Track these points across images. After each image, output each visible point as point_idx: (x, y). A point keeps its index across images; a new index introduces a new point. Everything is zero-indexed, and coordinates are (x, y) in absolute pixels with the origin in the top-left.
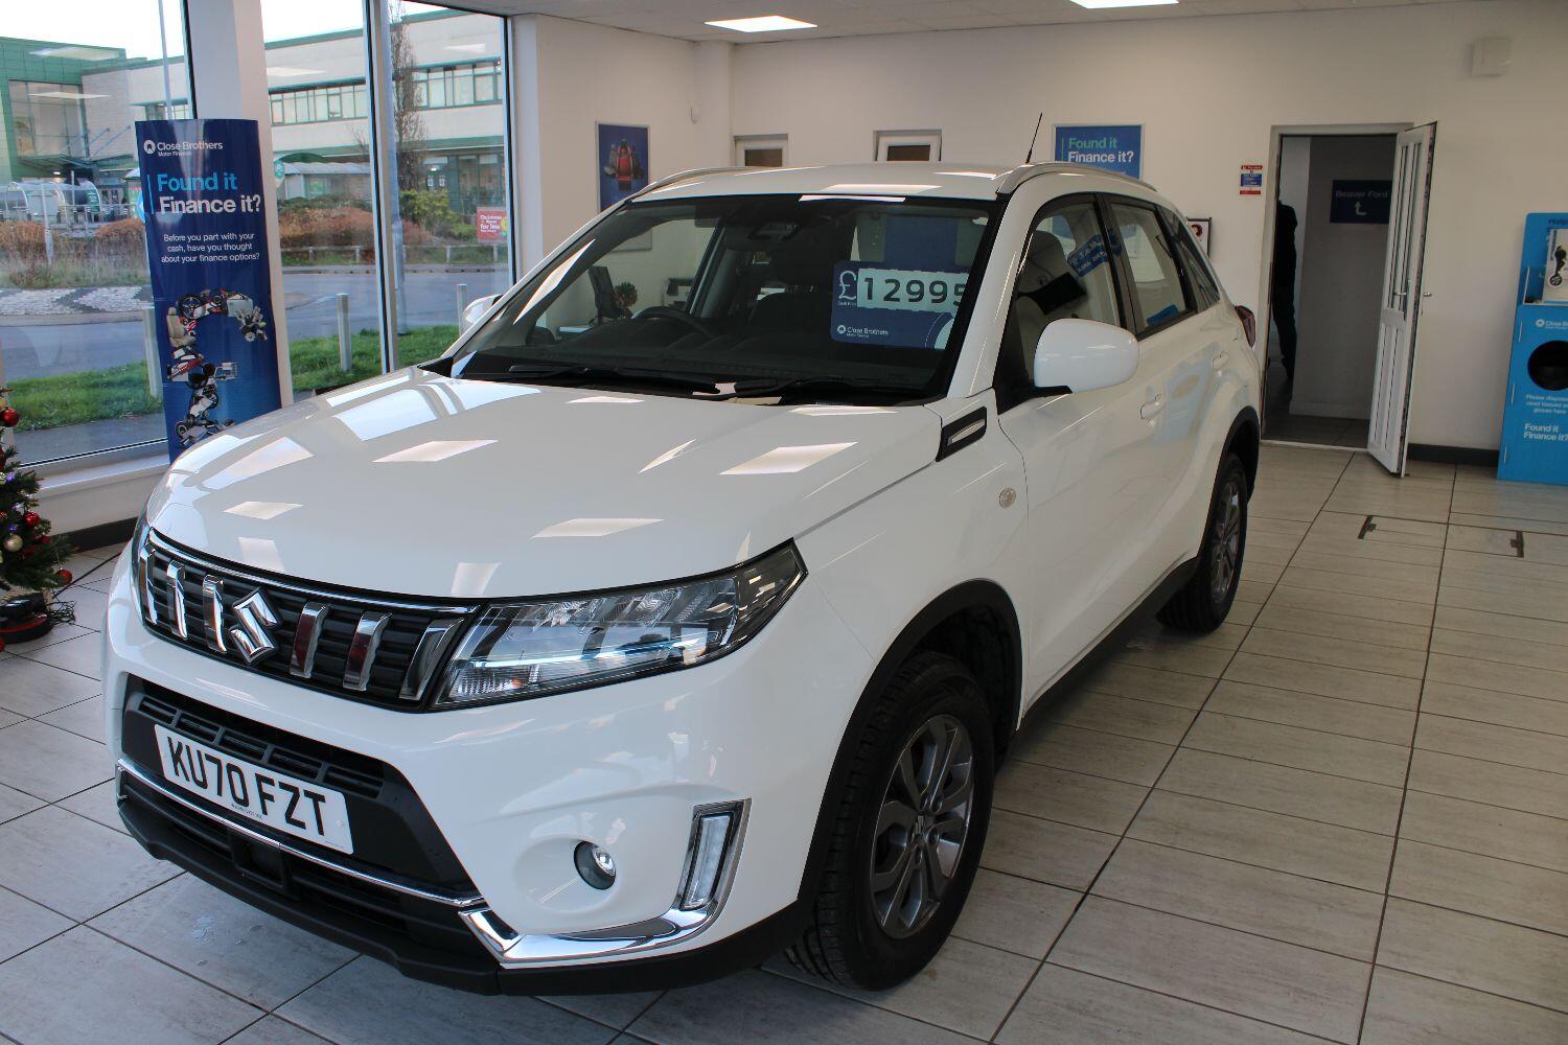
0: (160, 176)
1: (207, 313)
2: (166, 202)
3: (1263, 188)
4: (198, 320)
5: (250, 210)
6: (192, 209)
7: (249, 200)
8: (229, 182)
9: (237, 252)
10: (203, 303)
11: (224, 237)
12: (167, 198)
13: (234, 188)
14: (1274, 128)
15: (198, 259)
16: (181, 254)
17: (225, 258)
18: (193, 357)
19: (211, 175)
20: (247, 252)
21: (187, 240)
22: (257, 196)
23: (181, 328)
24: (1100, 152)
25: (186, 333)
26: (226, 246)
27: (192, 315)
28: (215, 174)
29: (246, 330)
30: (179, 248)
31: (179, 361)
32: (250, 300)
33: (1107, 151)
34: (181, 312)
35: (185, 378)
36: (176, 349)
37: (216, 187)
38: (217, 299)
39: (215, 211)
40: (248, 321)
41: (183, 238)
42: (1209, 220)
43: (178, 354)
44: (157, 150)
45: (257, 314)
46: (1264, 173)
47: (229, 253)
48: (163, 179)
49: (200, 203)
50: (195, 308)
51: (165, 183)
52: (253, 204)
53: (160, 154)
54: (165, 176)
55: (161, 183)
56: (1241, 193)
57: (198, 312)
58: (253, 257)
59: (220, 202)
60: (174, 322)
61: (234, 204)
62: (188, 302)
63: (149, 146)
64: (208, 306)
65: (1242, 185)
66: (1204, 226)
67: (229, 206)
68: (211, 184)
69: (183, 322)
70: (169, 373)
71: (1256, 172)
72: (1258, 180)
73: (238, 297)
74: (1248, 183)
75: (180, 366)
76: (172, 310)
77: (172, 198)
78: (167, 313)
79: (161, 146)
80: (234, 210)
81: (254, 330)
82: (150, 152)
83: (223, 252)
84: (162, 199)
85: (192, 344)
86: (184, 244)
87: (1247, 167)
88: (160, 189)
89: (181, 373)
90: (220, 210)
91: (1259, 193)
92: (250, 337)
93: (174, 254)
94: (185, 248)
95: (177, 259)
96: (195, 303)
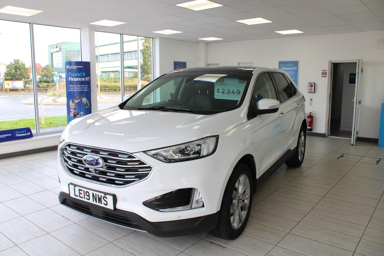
1: (78, 102)
2: (70, 78)
3: (327, 75)
4: (76, 103)
5: (87, 80)
6: (76, 80)
7: (87, 78)
8: (84, 74)
9: (85, 89)
11: (82, 86)
13: (85, 75)
14: (330, 61)
15: (77, 90)
17: (82, 90)
18: (75, 111)
19: (80, 73)
20: (87, 89)
21: (74, 86)
22: (89, 77)
23: (73, 105)
24: (289, 67)
25: (74, 106)
26: (83, 88)
27: (75, 102)
28: (81, 73)
29: (86, 106)
30: (73, 88)
31: (72, 112)
32: (87, 99)
33: (291, 67)
34: (73, 101)
35: (73, 115)
36: (71, 109)
37: (81, 75)
38: (80, 99)
39: (81, 80)
40: (86, 104)
42: (315, 83)
43: (71, 110)
44: (69, 68)
45: (88, 103)
46: (327, 72)
47: (83, 89)
48: (70, 74)
49: (78, 79)
52: (88, 79)
53: (70, 68)
54: (70, 73)
55: (69, 74)
56: (322, 77)
57: (76, 101)
58: (88, 90)
59: (82, 79)
60: (71, 103)
61: (84, 79)
62: (74, 99)
63: (68, 67)
64: (78, 100)
65: (322, 75)
66: (313, 84)
67: (83, 79)
68: (80, 75)
69: (73, 103)
70: (69, 114)
71: (325, 72)
72: (326, 74)
73: (84, 98)
74: (324, 74)
75: (72, 113)
76: (71, 101)
78: (70, 101)
79: (70, 67)
80: (84, 80)
81: (87, 105)
82: (68, 68)
83: (82, 89)
84: (69, 78)
85: (75, 108)
87: (323, 71)
88: (69, 76)
89: (72, 114)
90: (82, 80)
91: (326, 77)
92: (86, 107)
93: (72, 89)
94: (74, 88)
95: (72, 90)
96: (76, 99)
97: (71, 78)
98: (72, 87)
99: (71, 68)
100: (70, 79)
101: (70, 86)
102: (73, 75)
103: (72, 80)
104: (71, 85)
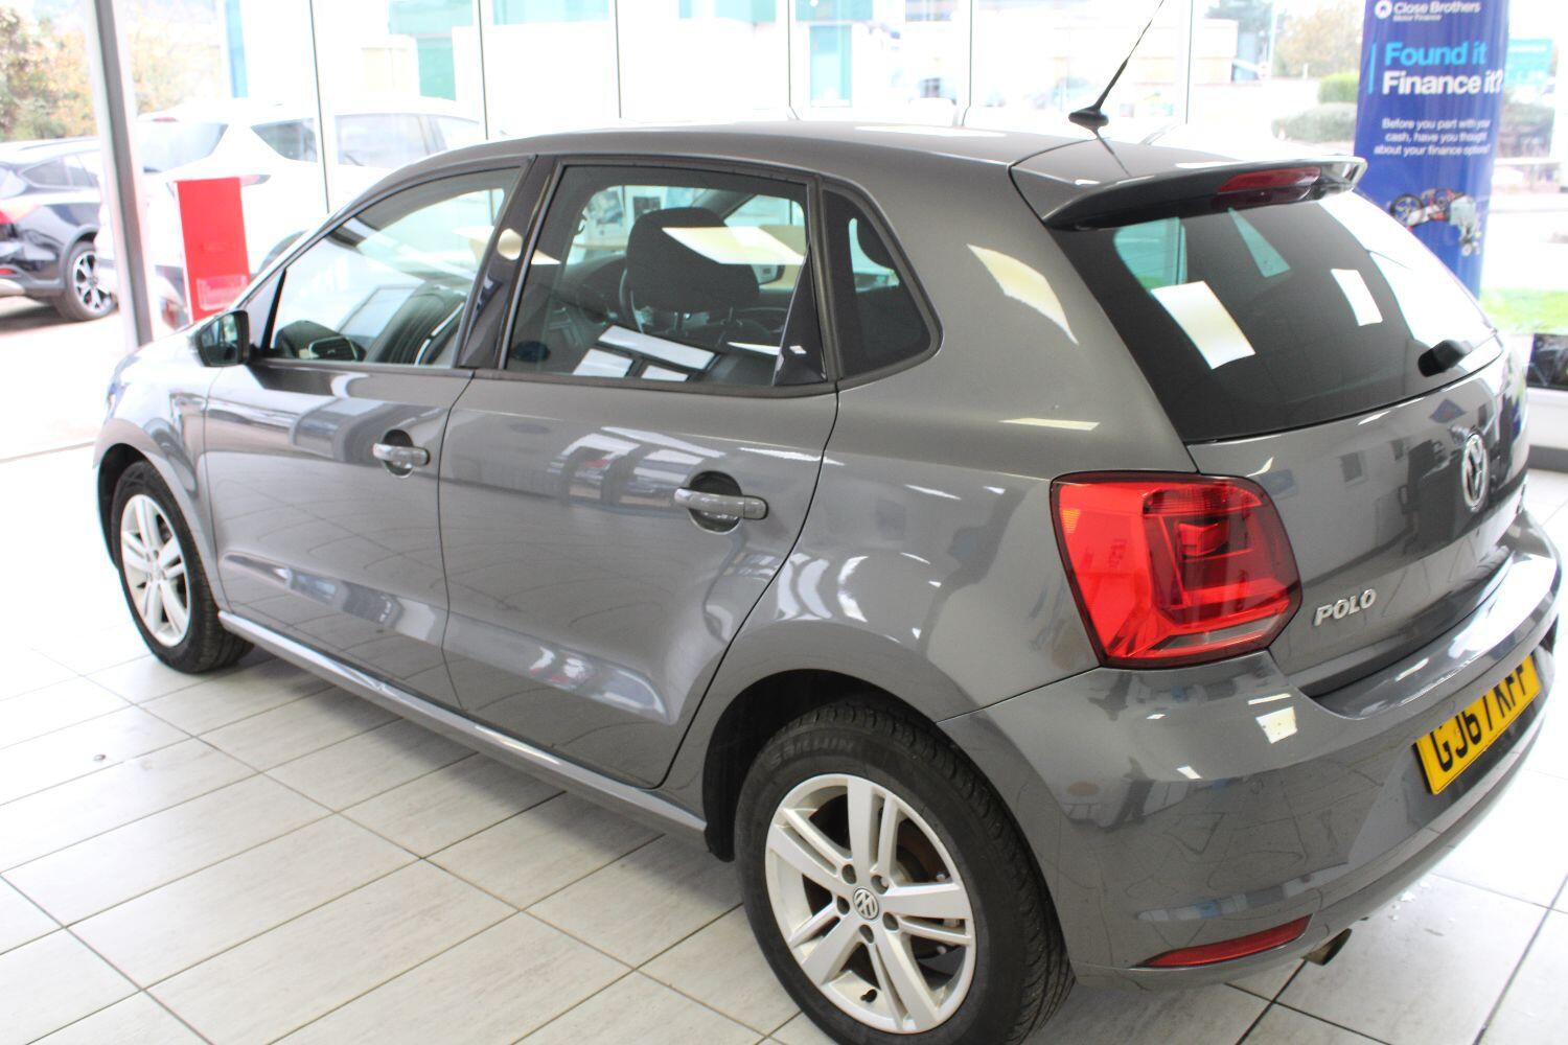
0: (1390, 47)
1: (1426, 218)
2: (1392, 78)
6: (1429, 88)
10: (1422, 206)
11: (1462, 124)
12: (1396, 74)
15: (1426, 151)
16: (1404, 144)
21: (1415, 127)
30: (1403, 137)
39: (1457, 91)
41: (1410, 124)
44: (1393, 14)
48: (1394, 50)
49: (1441, 80)
50: (1410, 212)
51: (1396, 54)
53: (1397, 18)
54: (1399, 45)
55: (1389, 55)
62: (1403, 204)
63: (1383, 8)
64: (1428, 210)
77: (1403, 73)
79: (1402, 8)
82: (1382, 15)
83: (1455, 144)
86: (1411, 132)
90: (1463, 89)
93: (1394, 144)
94: (1411, 135)
95: (1398, 150)
96: (1413, 204)
97: (1398, 78)
98: (1398, 131)
99: (1405, 19)
100: (1394, 83)
101: (1387, 123)
102: (1418, 56)
103: (1401, 91)
104: (1392, 118)
